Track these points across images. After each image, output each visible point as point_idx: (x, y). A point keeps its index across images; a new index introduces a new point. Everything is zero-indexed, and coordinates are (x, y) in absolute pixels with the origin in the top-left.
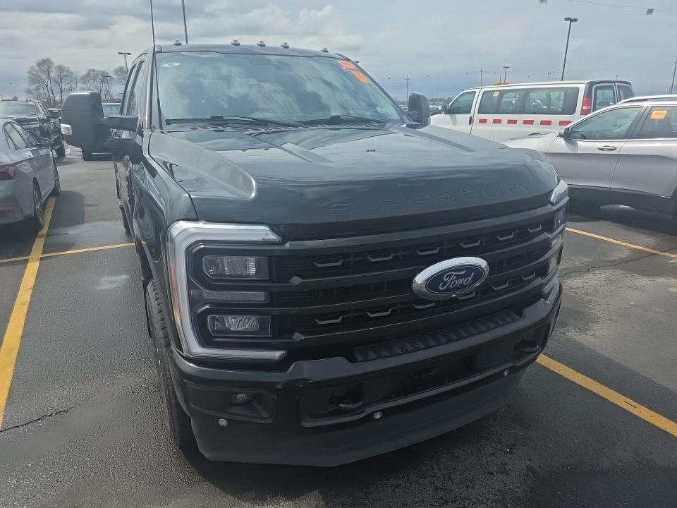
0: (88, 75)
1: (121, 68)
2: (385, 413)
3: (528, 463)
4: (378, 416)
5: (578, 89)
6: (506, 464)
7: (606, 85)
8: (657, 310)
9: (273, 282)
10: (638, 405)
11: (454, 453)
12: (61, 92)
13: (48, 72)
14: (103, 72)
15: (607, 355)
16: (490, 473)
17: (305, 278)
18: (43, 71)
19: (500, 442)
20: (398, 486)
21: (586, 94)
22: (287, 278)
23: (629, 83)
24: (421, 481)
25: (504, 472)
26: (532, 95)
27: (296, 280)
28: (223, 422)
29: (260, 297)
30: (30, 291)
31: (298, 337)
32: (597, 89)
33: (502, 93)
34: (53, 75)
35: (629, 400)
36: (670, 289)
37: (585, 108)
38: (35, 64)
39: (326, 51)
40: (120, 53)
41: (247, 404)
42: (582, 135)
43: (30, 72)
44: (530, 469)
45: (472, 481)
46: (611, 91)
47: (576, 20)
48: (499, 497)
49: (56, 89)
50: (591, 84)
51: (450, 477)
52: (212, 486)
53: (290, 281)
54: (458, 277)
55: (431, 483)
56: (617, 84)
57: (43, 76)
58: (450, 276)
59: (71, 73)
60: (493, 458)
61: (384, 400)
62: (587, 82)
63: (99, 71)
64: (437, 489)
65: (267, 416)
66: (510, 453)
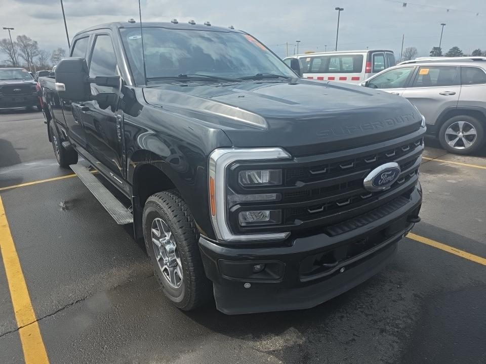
1: (5, 41)
2: (347, 267)
3: (413, 292)
4: (342, 270)
5: (362, 56)
6: (401, 294)
7: (380, 53)
8: (446, 194)
9: (285, 186)
10: (460, 251)
11: (367, 292)
15: (430, 223)
16: (394, 301)
17: (306, 183)
19: (391, 282)
20: (342, 317)
21: (368, 59)
22: (293, 183)
23: (392, 52)
24: (355, 312)
25: (402, 299)
26: (332, 60)
27: (300, 184)
28: (247, 285)
29: (273, 196)
30: (5, 216)
31: (298, 222)
32: (374, 55)
33: (312, 58)
35: (453, 248)
36: (448, 181)
37: (368, 68)
39: (232, 28)
40: (4, 28)
41: (262, 271)
42: (375, 86)
44: (415, 295)
45: (385, 307)
46: (382, 57)
47: (342, 9)
48: (405, 314)
50: (370, 53)
51: (371, 307)
52: (220, 335)
53: (296, 185)
54: (388, 175)
55: (362, 312)
56: (385, 52)
58: (384, 175)
60: (391, 292)
61: (344, 260)
62: (367, 51)
64: (367, 315)
65: (278, 277)
66: (400, 287)
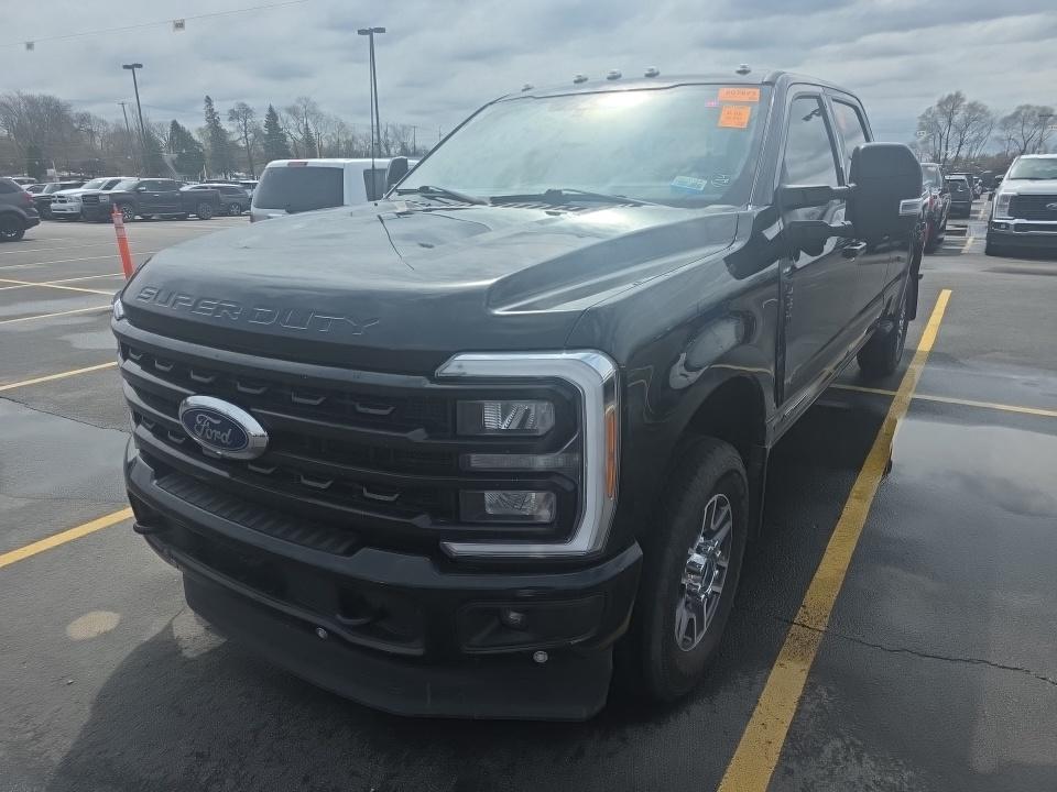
0: (1015, 117)
12: (961, 144)
13: (950, 116)
14: (1044, 109)
18: (945, 113)
34: (956, 118)
38: (936, 103)
43: (924, 117)
49: (954, 140)
57: (942, 121)
59: (988, 115)
63: (1037, 107)
